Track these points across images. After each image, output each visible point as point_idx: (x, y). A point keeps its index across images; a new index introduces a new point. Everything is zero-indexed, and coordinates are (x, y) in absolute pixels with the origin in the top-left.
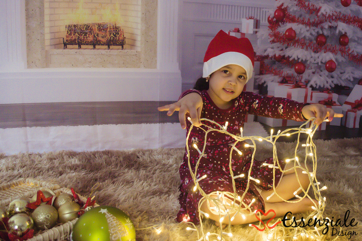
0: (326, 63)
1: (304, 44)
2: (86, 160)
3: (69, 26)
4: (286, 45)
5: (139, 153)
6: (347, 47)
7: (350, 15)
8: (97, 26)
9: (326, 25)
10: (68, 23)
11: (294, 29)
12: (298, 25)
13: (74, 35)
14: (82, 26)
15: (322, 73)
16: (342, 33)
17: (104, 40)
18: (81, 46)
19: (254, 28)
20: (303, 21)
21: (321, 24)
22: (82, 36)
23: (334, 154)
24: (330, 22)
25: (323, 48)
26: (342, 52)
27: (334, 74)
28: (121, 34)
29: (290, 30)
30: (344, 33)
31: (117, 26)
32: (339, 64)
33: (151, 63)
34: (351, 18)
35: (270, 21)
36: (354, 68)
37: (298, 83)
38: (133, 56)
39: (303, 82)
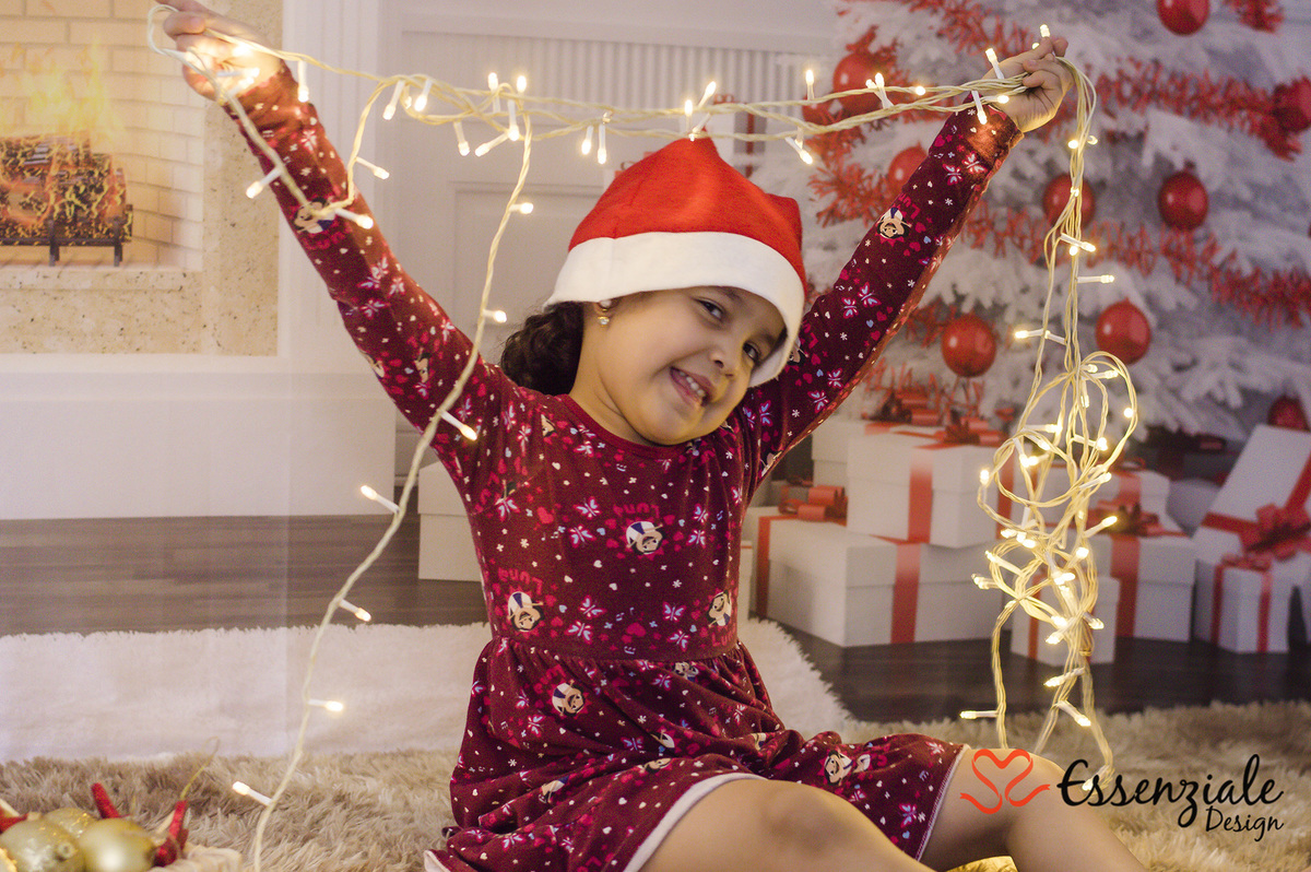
0: (1099, 319)
1: (984, 224)
6: (1199, 232)
7: (1206, 77)
16: (1171, 165)
17: (34, 221)
19: (738, 150)
26: (1179, 259)
27: (1146, 369)
28: (112, 190)
29: (915, 154)
30: (1179, 165)
31: (94, 150)
32: (1165, 321)
34: (1213, 91)
35: (812, 116)
36: (1242, 341)
37: (963, 422)
38: (166, 297)
39: (988, 415)
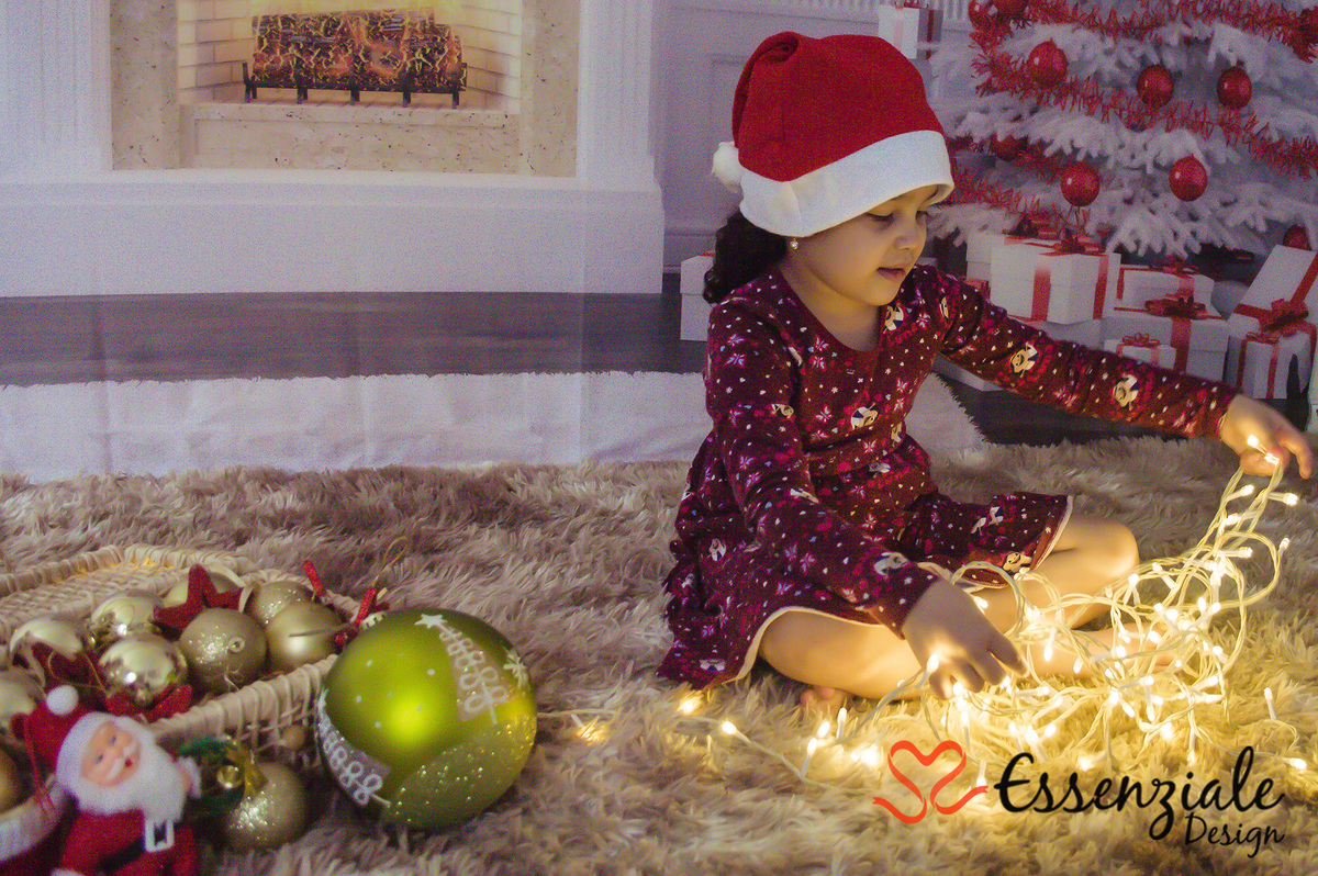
0: (1171, 169)
1: (1095, 98)
2: (326, 497)
3: (267, 21)
4: (1034, 101)
5: (512, 473)
6: (1244, 110)
8: (364, 23)
9: (1173, 34)
10: (261, 8)
11: (1059, 46)
12: (1073, 31)
13: (282, 52)
14: (310, 23)
15: (1157, 203)
16: (1228, 62)
17: (391, 73)
18: (309, 91)
19: (920, 37)
20: (1093, 16)
21: (1155, 32)
22: (313, 58)
23: (1199, 484)
24: (1186, 23)
25: (1161, 114)
26: (1229, 128)
27: (1198, 205)
28: (451, 52)
29: (1048, 46)
30: (1233, 63)
31: (437, 21)
32: (1218, 171)
33: (555, 153)
34: (1259, 10)
35: (976, 18)
36: (1270, 187)
37: (1074, 237)
38: (492, 132)
39: (1091, 233)
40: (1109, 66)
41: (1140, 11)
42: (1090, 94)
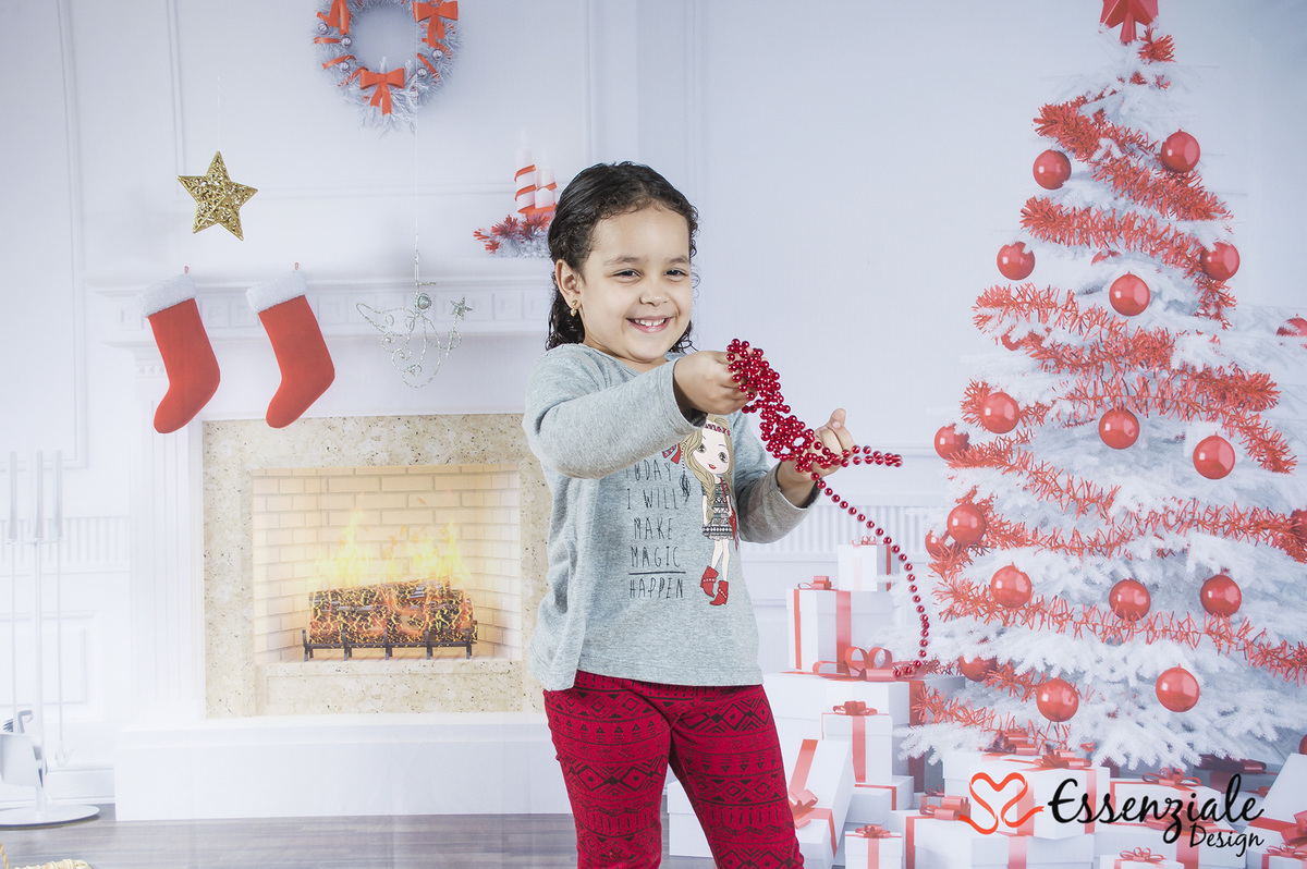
0: (1159, 681)
1: (1065, 616)
3: (320, 596)
4: (998, 622)
6: (1235, 617)
7: (1235, 506)
8: (395, 593)
9: (1143, 547)
10: (315, 586)
11: (1022, 569)
12: (1036, 553)
13: (332, 620)
14: (353, 595)
15: (1142, 715)
16: (1210, 570)
17: (417, 632)
18: (353, 650)
19: (879, 573)
21: (1124, 546)
22: (355, 623)
24: (1156, 535)
25: (1139, 627)
26: (1218, 636)
27: (1191, 715)
28: (464, 612)
29: (1011, 569)
30: (1217, 571)
31: (452, 588)
32: (1210, 679)
34: (1240, 517)
35: (934, 549)
36: (1275, 694)
37: (1055, 753)
38: (499, 677)
39: (1074, 748)
40: (1076, 585)
41: (1105, 530)
42: (1059, 612)
